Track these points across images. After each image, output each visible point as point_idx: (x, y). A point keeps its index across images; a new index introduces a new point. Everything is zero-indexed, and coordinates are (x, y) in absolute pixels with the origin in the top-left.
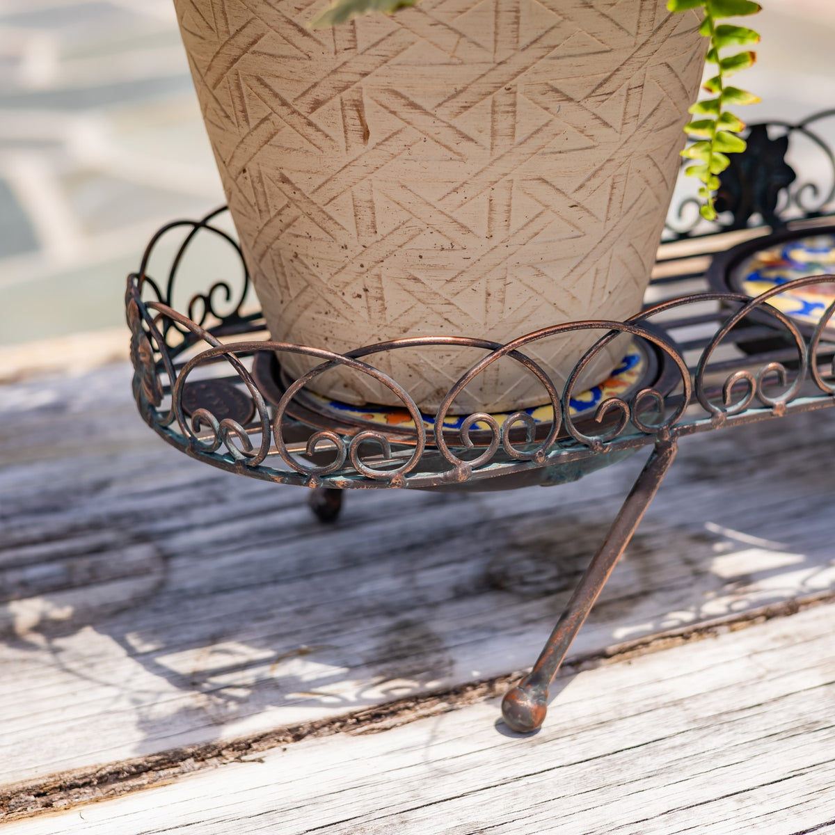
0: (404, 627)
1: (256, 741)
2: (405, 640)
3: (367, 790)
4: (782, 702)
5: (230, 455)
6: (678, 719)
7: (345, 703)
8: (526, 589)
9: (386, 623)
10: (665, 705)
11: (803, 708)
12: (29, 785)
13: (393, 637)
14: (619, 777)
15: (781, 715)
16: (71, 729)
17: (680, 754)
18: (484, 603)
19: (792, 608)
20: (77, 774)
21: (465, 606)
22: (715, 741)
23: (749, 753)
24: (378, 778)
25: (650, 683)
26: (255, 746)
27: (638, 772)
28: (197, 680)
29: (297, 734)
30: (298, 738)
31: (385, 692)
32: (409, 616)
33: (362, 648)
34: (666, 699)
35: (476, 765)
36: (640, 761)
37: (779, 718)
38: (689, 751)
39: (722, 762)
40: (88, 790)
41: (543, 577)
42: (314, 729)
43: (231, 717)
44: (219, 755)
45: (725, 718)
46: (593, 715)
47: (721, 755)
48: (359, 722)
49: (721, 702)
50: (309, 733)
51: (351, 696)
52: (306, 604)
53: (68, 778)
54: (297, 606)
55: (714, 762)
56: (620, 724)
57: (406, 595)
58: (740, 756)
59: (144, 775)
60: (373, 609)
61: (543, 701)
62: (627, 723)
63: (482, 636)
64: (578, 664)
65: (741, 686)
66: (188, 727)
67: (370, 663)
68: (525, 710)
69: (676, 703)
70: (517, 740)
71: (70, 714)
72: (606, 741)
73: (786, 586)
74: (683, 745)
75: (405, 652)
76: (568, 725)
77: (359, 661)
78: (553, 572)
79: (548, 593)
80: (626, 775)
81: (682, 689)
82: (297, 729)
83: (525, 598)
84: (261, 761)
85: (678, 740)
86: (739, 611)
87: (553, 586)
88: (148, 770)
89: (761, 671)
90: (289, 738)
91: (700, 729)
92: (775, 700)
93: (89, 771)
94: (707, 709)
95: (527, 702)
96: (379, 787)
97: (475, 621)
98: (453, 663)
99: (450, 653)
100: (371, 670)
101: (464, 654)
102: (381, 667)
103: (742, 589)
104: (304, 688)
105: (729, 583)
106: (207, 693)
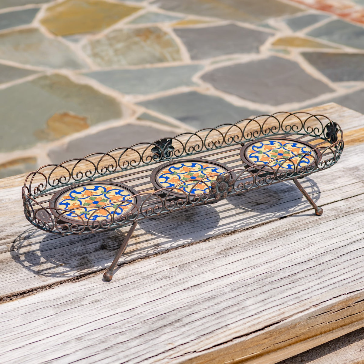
0: (84, 258)
1: (52, 285)
2: (84, 261)
3: (75, 294)
4: (160, 272)
5: (46, 228)
6: (139, 277)
7: (71, 276)
8: (110, 248)
9: (80, 257)
10: (137, 274)
11: (165, 274)
12: (7, 295)
13: (81, 261)
14: (126, 289)
15: (160, 275)
16: (13, 284)
17: (139, 284)
18: (101, 252)
19: (167, 251)
20: (16, 293)
21: (97, 253)
22: (146, 281)
23: (152, 283)
24: (78, 291)
25: (134, 269)
26: (52, 286)
27: (130, 288)
28: (39, 272)
29: (61, 283)
30: (61, 284)
31: (79, 273)
32: (84, 256)
33: (74, 264)
34: (137, 273)
35: (98, 288)
36: (130, 286)
37: (159, 276)
38: (140, 283)
39: (147, 285)
40: (18, 296)
41: (114, 246)
42: (65, 281)
43: (47, 280)
44: (45, 288)
45: (149, 276)
46: (122, 277)
48: (74, 280)
49: (148, 273)
50: (63, 282)
51: (72, 275)
52: (62, 254)
53: (14, 294)
54: (60, 254)
55: (145, 285)
56: (127, 278)
57: (84, 251)
58: (150, 284)
59: (30, 293)
60: (77, 254)
61: (112, 275)
62: (129, 278)
63: (100, 260)
64: (121, 265)
65: (153, 269)
66: (38, 282)
67: (76, 267)
68: (108, 276)
69: (139, 274)
70: (106, 283)
71: (13, 280)
72: (124, 282)
73: (167, 246)
74: (139, 282)
75: (84, 264)
76: (117, 279)
77: (74, 267)
78: (117, 244)
79: (115, 249)
80: (127, 289)
81: (141, 270)
82: (61, 282)
83: (110, 250)
84: (54, 289)
85: (139, 281)
86: (156, 252)
87: (116, 248)
88: (30, 291)
89: (158, 266)
90: (59, 284)
91: (143, 279)
92: (159, 272)
93: (19, 292)
94: (145, 275)
95: (108, 275)
96: (78, 293)
97: (99, 257)
98: (94, 266)
99: (93, 264)
100: (77, 268)
101: (96, 264)
102: (78, 268)
103: (157, 248)
104: (62, 273)
105: (155, 246)
106: (42, 275)
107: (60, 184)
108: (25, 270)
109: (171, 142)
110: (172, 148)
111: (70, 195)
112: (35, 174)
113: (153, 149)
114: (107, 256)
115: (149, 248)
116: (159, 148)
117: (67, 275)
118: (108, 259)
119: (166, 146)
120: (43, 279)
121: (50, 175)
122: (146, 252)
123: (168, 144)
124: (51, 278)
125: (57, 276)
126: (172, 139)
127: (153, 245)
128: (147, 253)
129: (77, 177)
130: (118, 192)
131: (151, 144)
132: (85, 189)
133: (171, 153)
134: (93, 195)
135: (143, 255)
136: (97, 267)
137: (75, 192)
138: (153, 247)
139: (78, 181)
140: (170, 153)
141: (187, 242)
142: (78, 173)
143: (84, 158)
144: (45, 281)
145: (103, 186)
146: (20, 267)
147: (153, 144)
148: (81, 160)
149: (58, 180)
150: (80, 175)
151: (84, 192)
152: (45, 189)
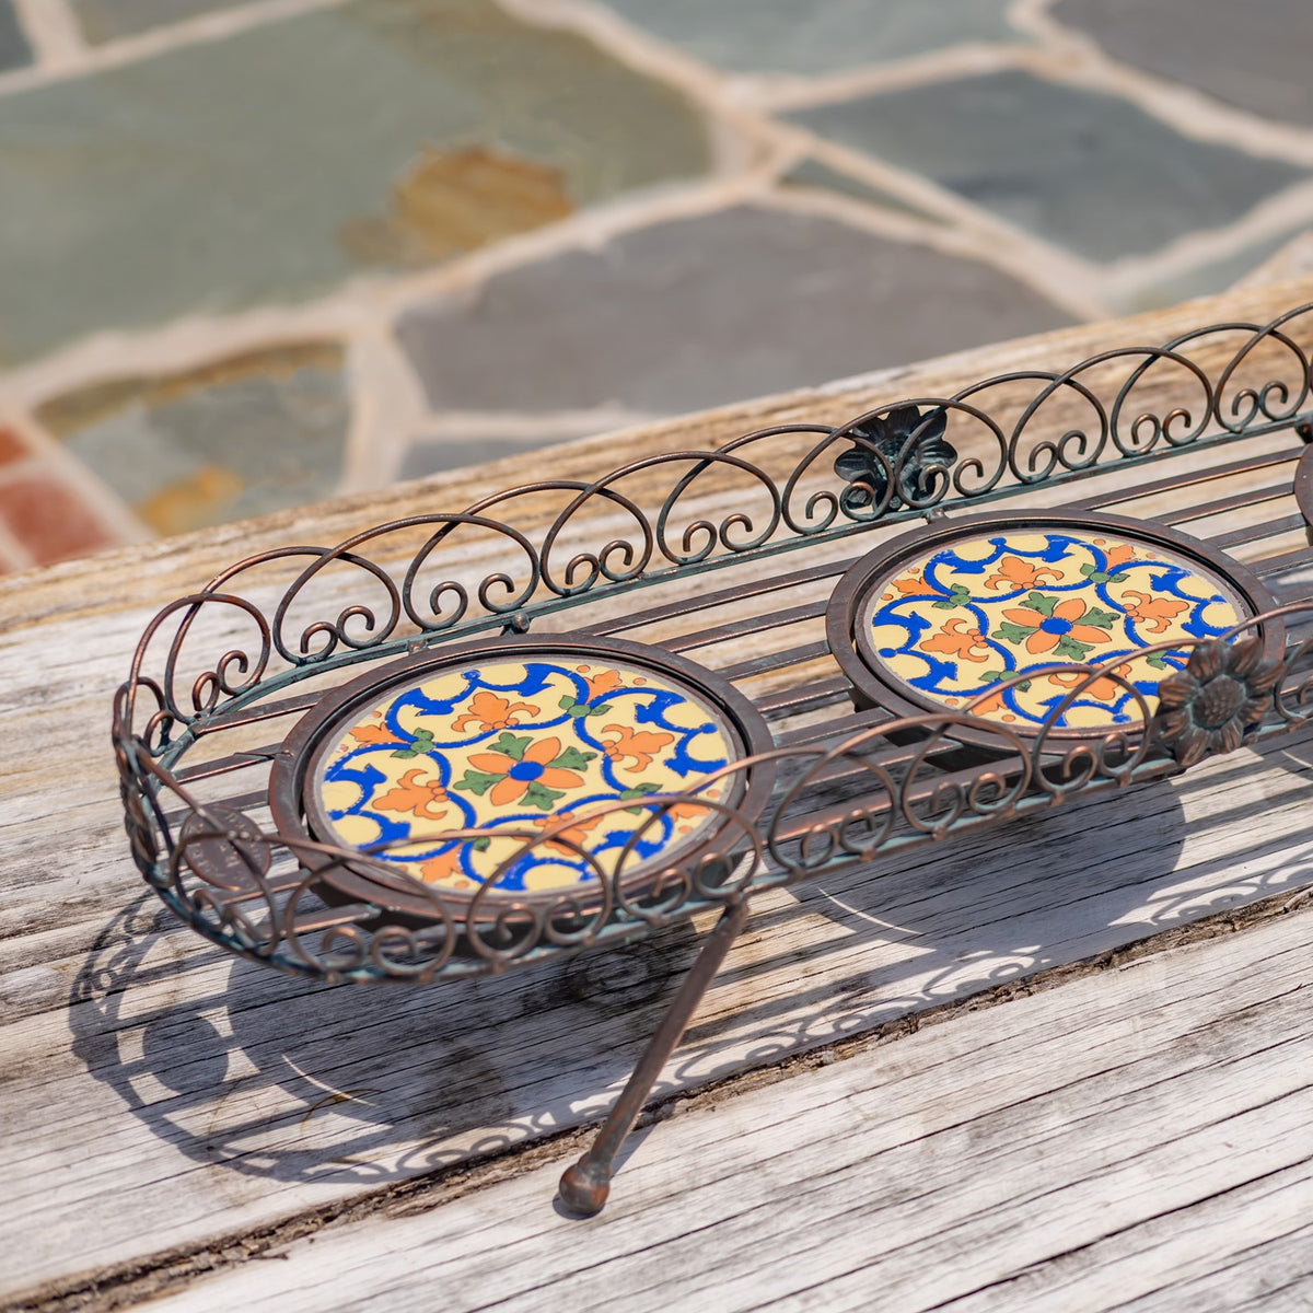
0: (461, 1057)
1: (280, 1226)
2: (460, 1078)
3: (402, 1294)
4: (872, 1163)
5: (235, 938)
6: (756, 1186)
7: (384, 1174)
8: (607, 999)
9: (440, 1052)
10: (745, 1169)
11: (896, 1170)
12: (18, 1298)
13: (446, 1074)
14: (680, 1270)
15: (869, 1181)
16: (65, 1217)
17: (751, 1239)
18: (555, 1021)
19: (910, 1021)
20: (73, 1281)
21: (533, 1026)
22: (793, 1219)
23: (826, 1234)
24: (415, 1278)
25: (732, 1138)
26: (279, 1232)
27: (701, 1263)
28: (213, 1143)
29: (326, 1215)
30: (329, 1219)
31: (431, 1158)
32: (466, 1042)
33: (408, 1092)
34: (747, 1160)
35: (526, 1257)
36: (706, 1248)
37: (866, 1185)
38: (761, 1233)
39: (794, 1247)
40: (87, 1297)
41: (630, 981)
42: (348, 1206)
43: (253, 1196)
44: (239, 1244)
45: (808, 1186)
46: (662, 1184)
47: (793, 1238)
48: (399, 1194)
49: (806, 1164)
50: (342, 1212)
51: (390, 1164)
52: (347, 1025)
53: (63, 1287)
54: (336, 1029)
55: (787, 1247)
56: (691, 1197)
57: (466, 1010)
58: (815, 1240)
59: (152, 1275)
60: (424, 1032)
61: (603, 1181)
62: (698, 1196)
63: (549, 1071)
64: (659, 1110)
65: (832, 1140)
66: (202, 1211)
67: (416, 1114)
68: (582, 1192)
69: (757, 1166)
70: (574, 1223)
71: (65, 1195)
72: (674, 1221)
73: (909, 990)
74: (756, 1225)
75: (458, 1097)
76: (633, 1199)
77: (405, 1111)
78: (642, 974)
79: (633, 1005)
80: (689, 1268)
81: (765, 1145)
82: (328, 1209)
83: (607, 1013)
84: (284, 1257)
85: (752, 1218)
86: (847, 1030)
87: (638, 994)
88: (154, 1269)
89: (858, 1117)
90: (320, 1221)
91: (777, 1202)
92: (866, 1159)
93: (86, 1277)
94: (787, 1174)
95: (585, 1183)
96: (417, 1290)
97: (544, 1049)
98: (512, 1112)
99: (510, 1098)
100: (418, 1125)
101: (527, 1099)
102: (429, 1119)
103: (854, 1002)
104: (338, 1154)
105: (844, 989)
106: (224, 1162)
107: (341, 650)
108: (137, 1131)
109: (939, 420)
110: (948, 452)
111: (391, 722)
112: (197, 604)
113: (843, 461)
114: (584, 1049)
115: (812, 1003)
116: (874, 454)
117: (363, 1164)
118: (593, 1068)
119: (915, 445)
120: (230, 1189)
121: (285, 603)
122: (794, 1028)
123: (925, 434)
124: (275, 1182)
125: (311, 1171)
126: (944, 406)
127: (835, 983)
128: (802, 1030)
129: (437, 611)
130: (651, 705)
131: (833, 435)
132: (475, 681)
133: (939, 479)
134: (513, 723)
135: (780, 1047)
136: (526, 1120)
137: (416, 698)
138: (836, 993)
139: (442, 632)
140: (931, 477)
141: (1015, 970)
142: (438, 591)
143: (472, 514)
144: (237, 1204)
145: (571, 665)
146: (111, 1111)
147: (846, 435)
148: (452, 523)
149: (327, 628)
150: (449, 602)
151: (469, 701)
152: (257, 682)
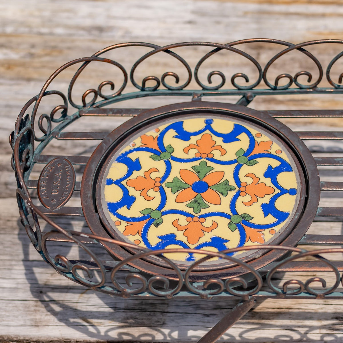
7: (98, 334)
28: (44, 290)
31: (120, 334)
43: (44, 323)
51: (102, 330)
63: (190, 310)
66: (22, 323)
67: (126, 309)
75: (147, 307)
98: (163, 325)
99: (167, 317)
100: (124, 315)
101: (173, 320)
102: (129, 314)
104: (86, 316)
105: (337, 318)
106: (43, 301)
114: (210, 304)
115: (319, 319)
117: (93, 326)
118: (207, 316)
120: (38, 316)
122: (303, 330)
124: (56, 320)
125: (72, 320)
127: (335, 313)
136: (166, 331)
138: (332, 319)
144: (36, 325)
146: (16, 258)
